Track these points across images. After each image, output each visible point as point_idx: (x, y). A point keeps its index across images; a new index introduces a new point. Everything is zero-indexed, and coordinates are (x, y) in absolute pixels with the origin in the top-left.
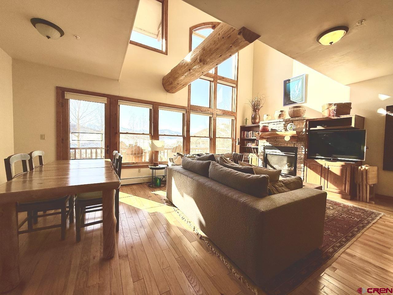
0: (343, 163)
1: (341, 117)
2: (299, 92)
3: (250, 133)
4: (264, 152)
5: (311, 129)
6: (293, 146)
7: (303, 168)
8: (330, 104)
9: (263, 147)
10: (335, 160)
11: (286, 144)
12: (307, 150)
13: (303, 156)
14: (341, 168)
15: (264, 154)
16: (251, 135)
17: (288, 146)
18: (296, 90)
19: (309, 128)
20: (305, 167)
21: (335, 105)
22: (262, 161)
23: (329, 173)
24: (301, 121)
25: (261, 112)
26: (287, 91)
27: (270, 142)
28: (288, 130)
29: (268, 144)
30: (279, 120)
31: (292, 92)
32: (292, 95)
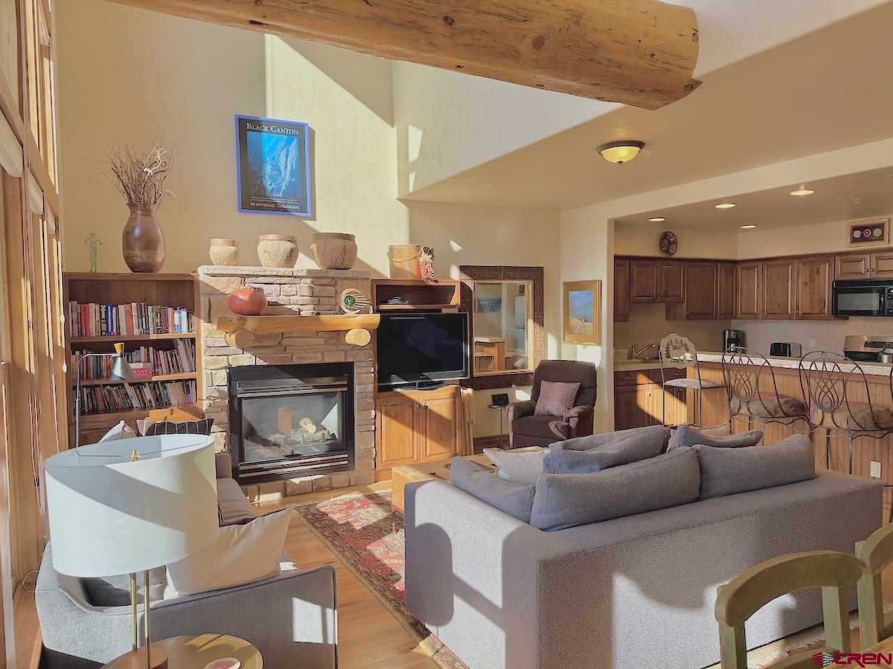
2: (292, 176)
3: (128, 313)
4: (232, 396)
6: (341, 360)
7: (373, 422)
8: (419, 249)
9: (224, 374)
11: (319, 354)
12: (377, 368)
13: (370, 388)
14: (451, 400)
15: (231, 402)
17: (325, 360)
18: (282, 166)
19: (378, 307)
20: (379, 416)
21: (425, 251)
23: (427, 418)
25: (160, 215)
26: (250, 159)
27: (259, 351)
28: (345, 310)
29: (247, 359)
30: (288, 271)
31: (268, 169)
32: (267, 177)
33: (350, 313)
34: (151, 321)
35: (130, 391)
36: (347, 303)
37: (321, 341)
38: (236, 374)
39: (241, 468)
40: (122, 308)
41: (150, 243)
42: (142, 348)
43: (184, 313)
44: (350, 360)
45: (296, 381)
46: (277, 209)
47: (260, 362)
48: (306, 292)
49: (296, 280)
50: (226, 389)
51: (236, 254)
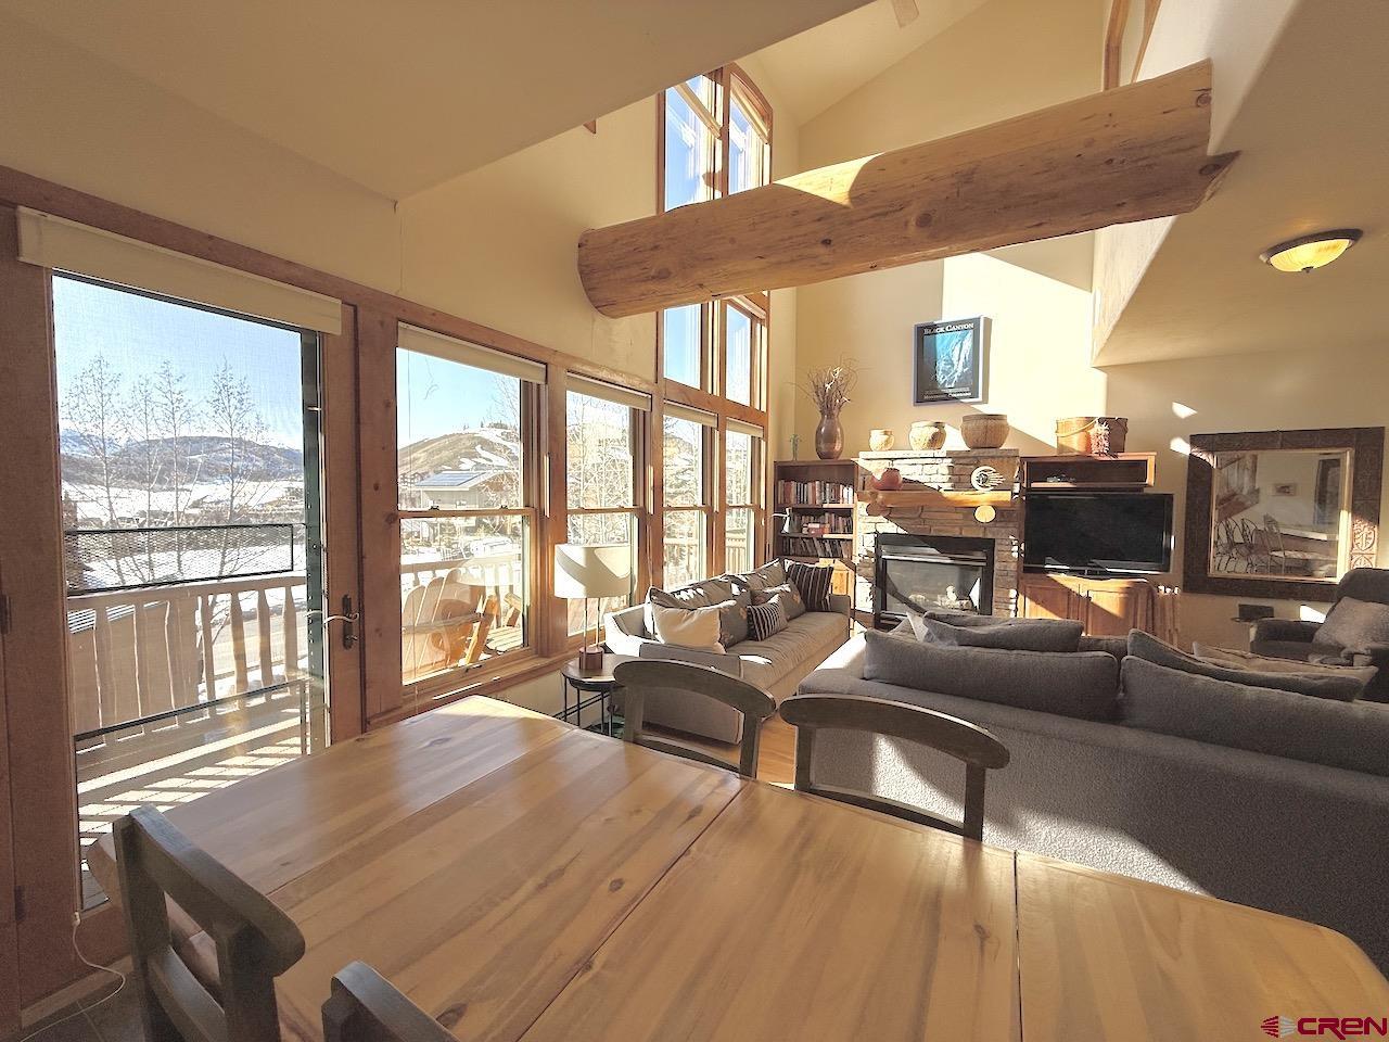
0: (1123, 583)
1: (1120, 459)
2: (964, 367)
3: (814, 488)
4: (878, 555)
5: (1034, 485)
6: (981, 536)
7: (1014, 601)
8: (1089, 420)
9: (872, 537)
10: (1103, 575)
11: (957, 529)
12: (1022, 548)
13: (1013, 566)
14: (1122, 595)
15: (877, 561)
16: (817, 494)
17: (964, 534)
18: (955, 359)
19: (1029, 484)
20: (1021, 597)
21: (1101, 421)
22: (870, 585)
23: (1090, 610)
24: (1006, 460)
25: (843, 418)
26: (925, 360)
27: (901, 522)
28: (977, 487)
29: (890, 528)
30: (930, 453)
31: (941, 365)
32: (940, 372)
33: (981, 490)
34: (827, 494)
35: (817, 543)
36: (979, 481)
37: (960, 516)
38: (881, 539)
39: (883, 615)
40: (810, 484)
41: (830, 438)
42: (827, 514)
43: (851, 490)
44: (990, 536)
45: (934, 551)
46: (947, 399)
47: (901, 531)
48: (946, 471)
49: (938, 461)
50: (873, 550)
51: (887, 442)
